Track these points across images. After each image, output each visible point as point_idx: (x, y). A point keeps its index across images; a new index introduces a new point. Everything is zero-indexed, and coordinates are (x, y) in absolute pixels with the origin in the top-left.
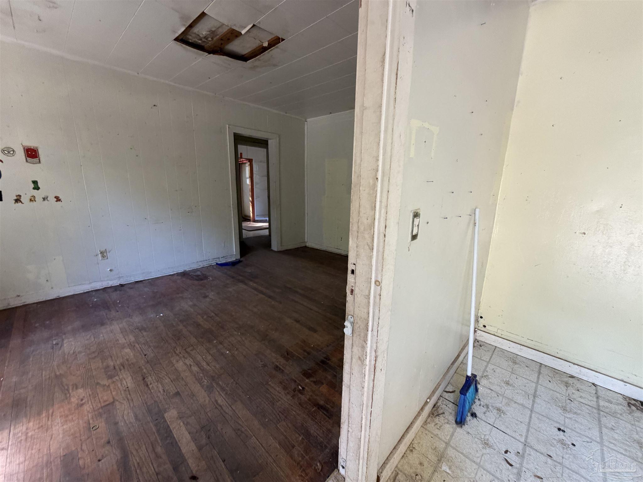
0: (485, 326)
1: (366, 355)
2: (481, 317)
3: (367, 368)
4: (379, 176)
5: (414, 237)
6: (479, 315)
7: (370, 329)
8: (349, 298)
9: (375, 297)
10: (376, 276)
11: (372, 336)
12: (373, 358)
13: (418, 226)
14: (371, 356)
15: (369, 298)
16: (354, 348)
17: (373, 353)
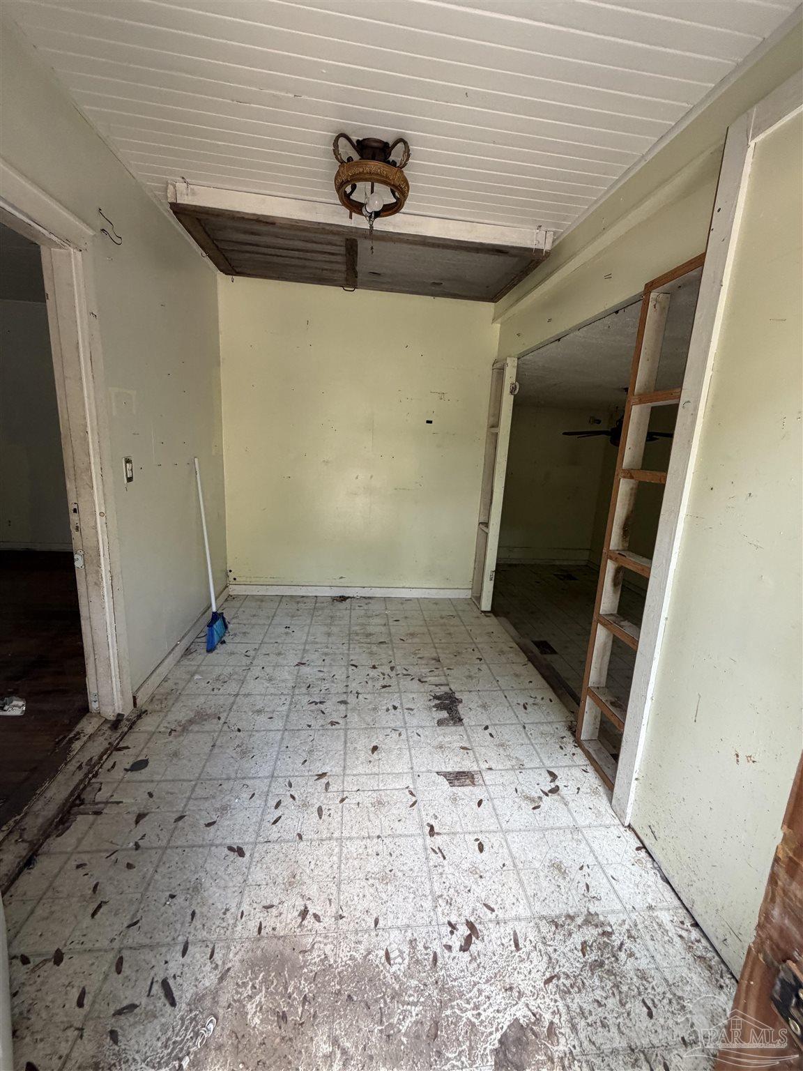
0: (235, 579)
1: (102, 578)
2: (230, 571)
3: (105, 589)
4: (89, 430)
5: (130, 480)
6: (228, 569)
7: (102, 554)
8: (75, 534)
9: (101, 526)
10: (100, 509)
11: (104, 560)
12: (109, 578)
13: (131, 470)
14: (106, 577)
15: (96, 528)
16: (88, 577)
17: (109, 574)
